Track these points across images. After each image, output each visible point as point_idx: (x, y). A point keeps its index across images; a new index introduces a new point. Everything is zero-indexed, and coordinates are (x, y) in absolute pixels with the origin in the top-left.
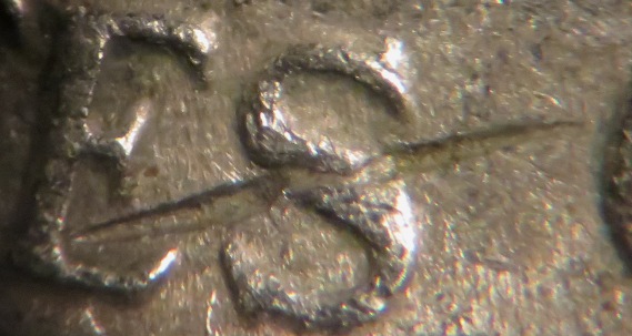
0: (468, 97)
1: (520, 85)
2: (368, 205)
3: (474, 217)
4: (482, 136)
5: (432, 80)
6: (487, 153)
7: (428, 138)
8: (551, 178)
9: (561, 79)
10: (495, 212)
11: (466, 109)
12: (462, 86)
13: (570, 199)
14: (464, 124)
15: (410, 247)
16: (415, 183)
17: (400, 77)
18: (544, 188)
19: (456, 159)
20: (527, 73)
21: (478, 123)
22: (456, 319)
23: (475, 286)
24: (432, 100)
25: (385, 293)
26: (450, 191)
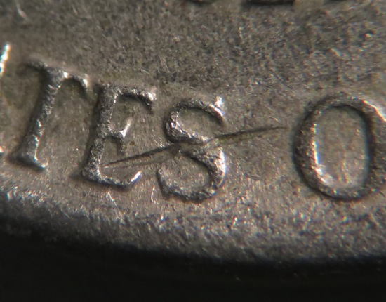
0: (246, 118)
1: (264, 114)
2: (209, 156)
3: (247, 161)
4: (250, 132)
5: (233, 111)
6: (252, 138)
7: (231, 132)
8: (275, 147)
9: (279, 112)
10: (255, 159)
11: (245, 122)
12: (243, 114)
13: (282, 155)
14: (244, 128)
15: (224, 171)
16: (226, 148)
17: (221, 110)
18: (272, 151)
19: (241, 140)
20: (267, 110)
21: (249, 127)
22: (240, 197)
23: (247, 185)
24: (233, 119)
25: (215, 188)
26: (239, 151)
